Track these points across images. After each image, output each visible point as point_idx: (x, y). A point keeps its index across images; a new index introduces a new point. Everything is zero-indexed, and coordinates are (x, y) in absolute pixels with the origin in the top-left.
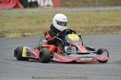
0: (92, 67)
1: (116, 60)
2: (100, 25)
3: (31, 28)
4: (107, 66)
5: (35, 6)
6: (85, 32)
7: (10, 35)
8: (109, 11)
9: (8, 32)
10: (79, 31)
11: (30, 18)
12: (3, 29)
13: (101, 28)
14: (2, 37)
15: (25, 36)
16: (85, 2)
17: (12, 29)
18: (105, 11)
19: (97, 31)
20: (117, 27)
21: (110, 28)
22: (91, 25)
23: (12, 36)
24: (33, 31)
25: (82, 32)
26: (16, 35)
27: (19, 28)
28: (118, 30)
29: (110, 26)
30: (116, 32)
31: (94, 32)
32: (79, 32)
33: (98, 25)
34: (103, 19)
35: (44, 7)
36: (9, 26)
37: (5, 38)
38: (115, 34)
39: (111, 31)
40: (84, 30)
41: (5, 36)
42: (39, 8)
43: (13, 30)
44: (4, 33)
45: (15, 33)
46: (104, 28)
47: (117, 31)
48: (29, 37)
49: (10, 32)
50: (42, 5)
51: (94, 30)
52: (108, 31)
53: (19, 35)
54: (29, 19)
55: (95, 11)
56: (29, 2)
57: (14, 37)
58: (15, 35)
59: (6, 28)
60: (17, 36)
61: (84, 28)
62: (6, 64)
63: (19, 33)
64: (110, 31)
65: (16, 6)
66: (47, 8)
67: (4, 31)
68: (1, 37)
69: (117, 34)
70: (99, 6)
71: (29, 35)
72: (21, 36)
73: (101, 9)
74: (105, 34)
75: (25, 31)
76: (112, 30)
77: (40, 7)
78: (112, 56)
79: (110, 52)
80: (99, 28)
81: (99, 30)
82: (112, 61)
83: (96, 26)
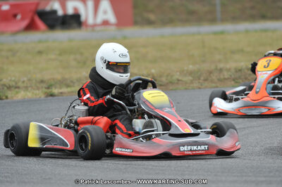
2: (228, 66)
3: (67, 76)
5: (75, 25)
6: (192, 82)
7: (17, 93)
8: (247, 31)
9: (13, 86)
10: (178, 80)
11: (63, 52)
13: (229, 73)
15: (52, 95)
16: (192, 13)
17: (22, 80)
19: (220, 80)
22: (206, 67)
23: (21, 95)
24: (72, 84)
25: (186, 83)
26: (33, 93)
27: (39, 76)
31: (212, 81)
32: (177, 83)
33: (221, 65)
34: (233, 52)
35: (94, 25)
36: (13, 73)
37: (5, 101)
40: (191, 78)
41: (7, 98)
42: (83, 28)
43: (23, 82)
44: (3, 89)
45: (30, 89)
46: (236, 72)
48: (61, 97)
49: (18, 87)
50: (91, 21)
51: (214, 77)
53: (40, 94)
54: (60, 55)
55: (215, 33)
56: (60, 17)
57: (26, 97)
58: (30, 95)
59: (9, 78)
60: (34, 97)
61: (191, 73)
63: (38, 89)
65: (31, 27)
66: (103, 28)
67: (4, 85)
70: (223, 20)
71: (61, 93)
72: (43, 96)
73: (229, 27)
75: (52, 83)
77: (87, 26)
78: (258, 137)
79: (251, 127)
80: (225, 73)
81: (226, 77)
82: (258, 149)
83: (219, 68)
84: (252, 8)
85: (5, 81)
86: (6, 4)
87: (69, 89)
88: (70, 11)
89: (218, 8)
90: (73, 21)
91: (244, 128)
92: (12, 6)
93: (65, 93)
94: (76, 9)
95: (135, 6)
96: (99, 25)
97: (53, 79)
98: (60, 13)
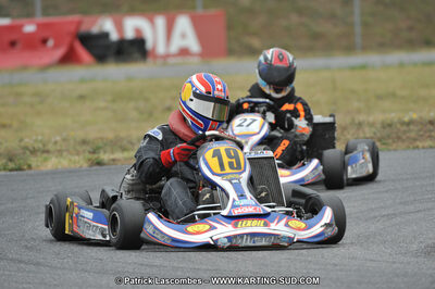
0: (341, 270)
1: (430, 242)
2: (371, 119)
3: (123, 134)
4: (395, 266)
5: (137, 55)
7: (46, 160)
8: (401, 65)
9: (38, 150)
11: (118, 97)
12: (21, 140)
13: (373, 130)
14: (20, 169)
15: (99, 163)
16: (316, 36)
17: (53, 140)
18: (386, 67)
20: (431, 122)
21: (405, 128)
23: (52, 163)
24: (129, 146)
26: (70, 160)
27: (80, 135)
28: (433, 134)
29: (406, 119)
30: (429, 143)
33: (361, 118)
34: (379, 97)
35: (167, 56)
36: (42, 128)
37: (29, 172)
38: (423, 148)
39: (408, 138)
41: (30, 167)
42: (150, 60)
43: (56, 143)
44: (24, 153)
45: (65, 154)
46: (384, 127)
47: (430, 136)
48: (113, 167)
49: (48, 152)
50: (161, 49)
51: (349, 136)
52: (399, 138)
53: (80, 161)
54: (114, 101)
55: (353, 68)
56: (114, 43)
57: (60, 167)
58: (64, 163)
59: (34, 138)
60: (72, 166)
62: (33, 268)
63: (78, 154)
64: (404, 137)
65: (69, 58)
66: (179, 60)
67: (26, 148)
68: (17, 170)
69: (431, 147)
70: (365, 48)
71: (114, 160)
72: (85, 165)
73: (374, 58)
74: (389, 150)
75: (100, 144)
76: (413, 135)
77: (155, 56)
78: (415, 228)
79: (405, 213)
80: (367, 129)
81: (368, 135)
82: (415, 247)
83: (357, 121)
84: (411, 29)
85: (28, 141)
86: (30, 23)
87: (126, 154)
88: (130, 34)
89: (358, 29)
90: (134, 49)
91: (394, 214)
92: (40, 26)
93: (119, 160)
94: (138, 31)
95: (230, 27)
96: (174, 56)
97: (102, 139)
98: (114, 36)
